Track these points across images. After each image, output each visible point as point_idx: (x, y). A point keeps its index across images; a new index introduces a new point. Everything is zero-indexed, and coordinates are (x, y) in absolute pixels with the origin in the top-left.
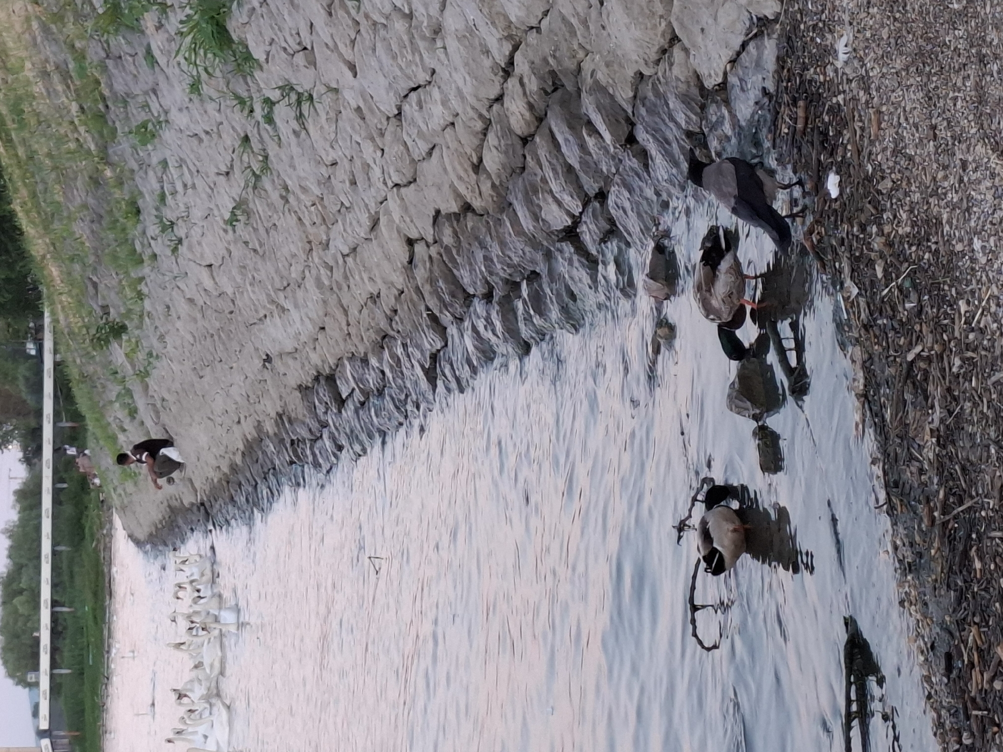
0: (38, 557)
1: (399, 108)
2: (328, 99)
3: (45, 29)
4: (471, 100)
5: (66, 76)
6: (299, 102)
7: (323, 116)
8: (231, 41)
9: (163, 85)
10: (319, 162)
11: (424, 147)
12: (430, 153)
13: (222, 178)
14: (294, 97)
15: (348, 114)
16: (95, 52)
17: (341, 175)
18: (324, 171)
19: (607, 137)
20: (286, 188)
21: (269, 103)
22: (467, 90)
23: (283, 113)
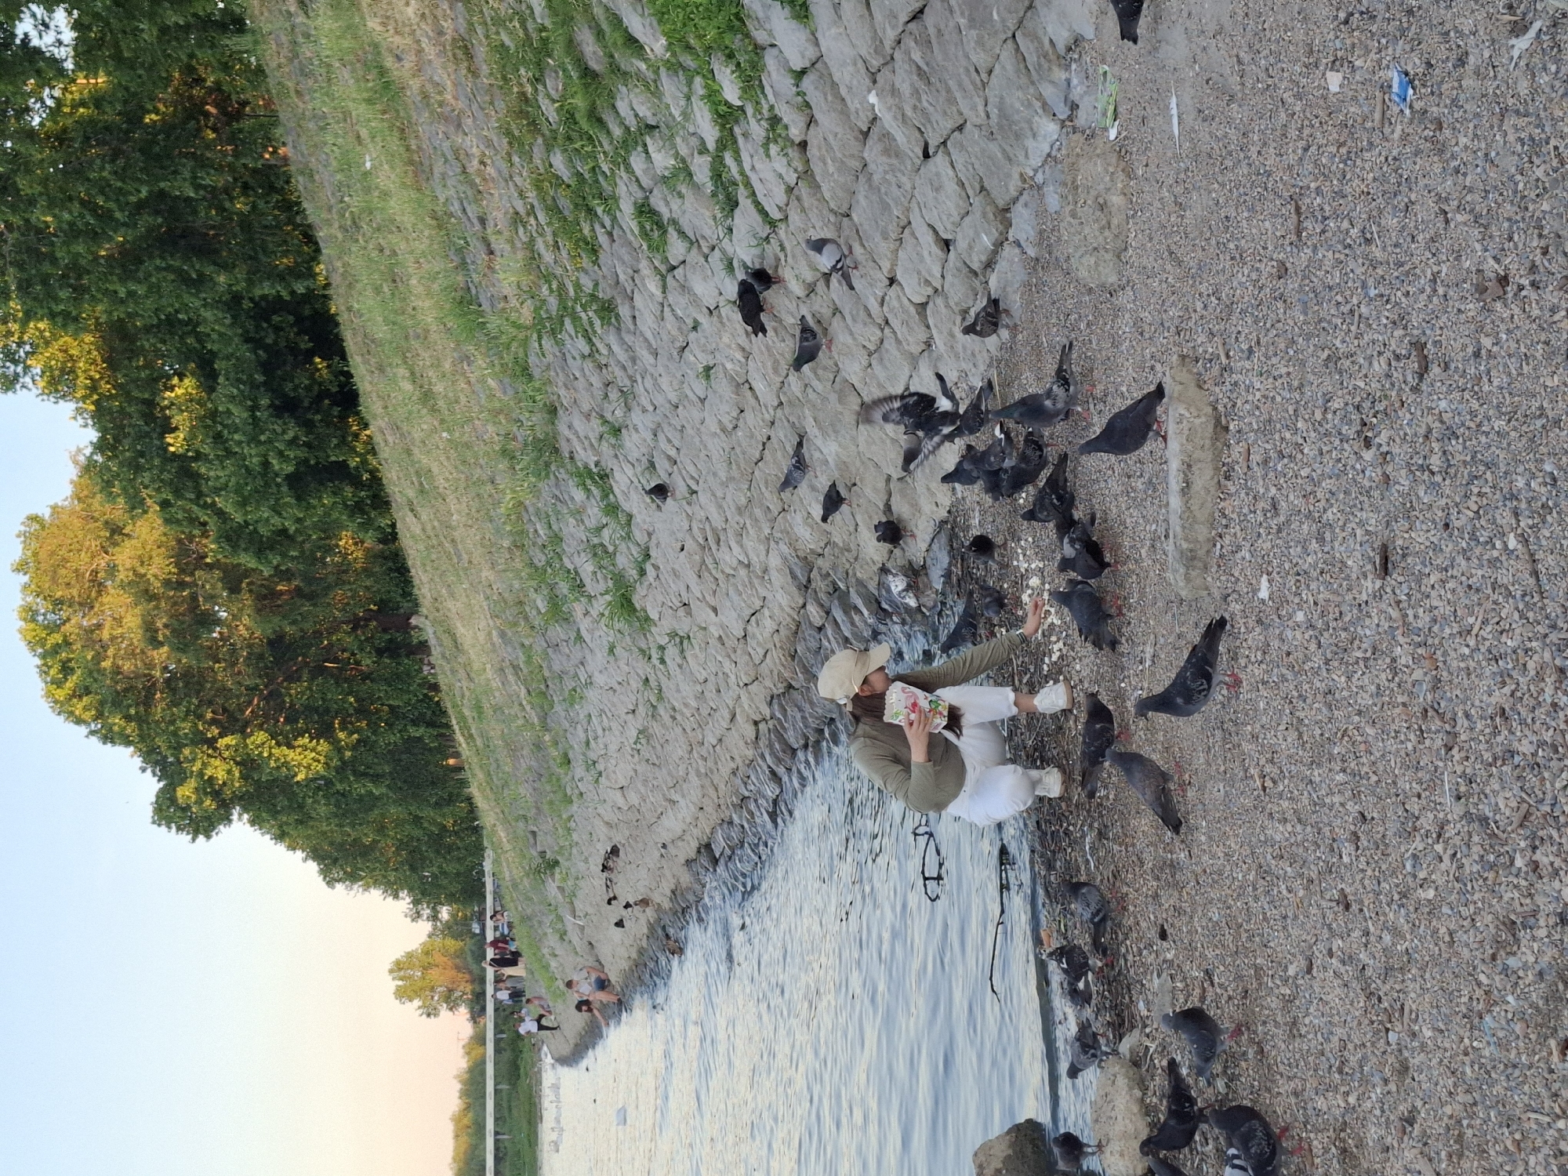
0: (484, 1096)
1: (745, 630)
2: (700, 634)
3: (503, 635)
4: (788, 610)
5: (516, 668)
6: (681, 643)
7: (697, 647)
8: (635, 610)
9: (589, 657)
10: (696, 681)
11: (761, 652)
12: (765, 656)
13: (630, 716)
14: (678, 640)
15: (713, 642)
16: (539, 645)
17: (711, 686)
18: (699, 688)
19: (866, 613)
20: (674, 709)
21: (662, 648)
22: (784, 603)
23: (672, 652)
